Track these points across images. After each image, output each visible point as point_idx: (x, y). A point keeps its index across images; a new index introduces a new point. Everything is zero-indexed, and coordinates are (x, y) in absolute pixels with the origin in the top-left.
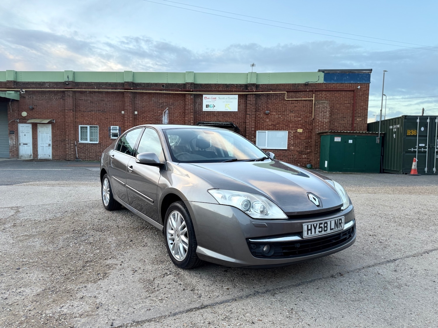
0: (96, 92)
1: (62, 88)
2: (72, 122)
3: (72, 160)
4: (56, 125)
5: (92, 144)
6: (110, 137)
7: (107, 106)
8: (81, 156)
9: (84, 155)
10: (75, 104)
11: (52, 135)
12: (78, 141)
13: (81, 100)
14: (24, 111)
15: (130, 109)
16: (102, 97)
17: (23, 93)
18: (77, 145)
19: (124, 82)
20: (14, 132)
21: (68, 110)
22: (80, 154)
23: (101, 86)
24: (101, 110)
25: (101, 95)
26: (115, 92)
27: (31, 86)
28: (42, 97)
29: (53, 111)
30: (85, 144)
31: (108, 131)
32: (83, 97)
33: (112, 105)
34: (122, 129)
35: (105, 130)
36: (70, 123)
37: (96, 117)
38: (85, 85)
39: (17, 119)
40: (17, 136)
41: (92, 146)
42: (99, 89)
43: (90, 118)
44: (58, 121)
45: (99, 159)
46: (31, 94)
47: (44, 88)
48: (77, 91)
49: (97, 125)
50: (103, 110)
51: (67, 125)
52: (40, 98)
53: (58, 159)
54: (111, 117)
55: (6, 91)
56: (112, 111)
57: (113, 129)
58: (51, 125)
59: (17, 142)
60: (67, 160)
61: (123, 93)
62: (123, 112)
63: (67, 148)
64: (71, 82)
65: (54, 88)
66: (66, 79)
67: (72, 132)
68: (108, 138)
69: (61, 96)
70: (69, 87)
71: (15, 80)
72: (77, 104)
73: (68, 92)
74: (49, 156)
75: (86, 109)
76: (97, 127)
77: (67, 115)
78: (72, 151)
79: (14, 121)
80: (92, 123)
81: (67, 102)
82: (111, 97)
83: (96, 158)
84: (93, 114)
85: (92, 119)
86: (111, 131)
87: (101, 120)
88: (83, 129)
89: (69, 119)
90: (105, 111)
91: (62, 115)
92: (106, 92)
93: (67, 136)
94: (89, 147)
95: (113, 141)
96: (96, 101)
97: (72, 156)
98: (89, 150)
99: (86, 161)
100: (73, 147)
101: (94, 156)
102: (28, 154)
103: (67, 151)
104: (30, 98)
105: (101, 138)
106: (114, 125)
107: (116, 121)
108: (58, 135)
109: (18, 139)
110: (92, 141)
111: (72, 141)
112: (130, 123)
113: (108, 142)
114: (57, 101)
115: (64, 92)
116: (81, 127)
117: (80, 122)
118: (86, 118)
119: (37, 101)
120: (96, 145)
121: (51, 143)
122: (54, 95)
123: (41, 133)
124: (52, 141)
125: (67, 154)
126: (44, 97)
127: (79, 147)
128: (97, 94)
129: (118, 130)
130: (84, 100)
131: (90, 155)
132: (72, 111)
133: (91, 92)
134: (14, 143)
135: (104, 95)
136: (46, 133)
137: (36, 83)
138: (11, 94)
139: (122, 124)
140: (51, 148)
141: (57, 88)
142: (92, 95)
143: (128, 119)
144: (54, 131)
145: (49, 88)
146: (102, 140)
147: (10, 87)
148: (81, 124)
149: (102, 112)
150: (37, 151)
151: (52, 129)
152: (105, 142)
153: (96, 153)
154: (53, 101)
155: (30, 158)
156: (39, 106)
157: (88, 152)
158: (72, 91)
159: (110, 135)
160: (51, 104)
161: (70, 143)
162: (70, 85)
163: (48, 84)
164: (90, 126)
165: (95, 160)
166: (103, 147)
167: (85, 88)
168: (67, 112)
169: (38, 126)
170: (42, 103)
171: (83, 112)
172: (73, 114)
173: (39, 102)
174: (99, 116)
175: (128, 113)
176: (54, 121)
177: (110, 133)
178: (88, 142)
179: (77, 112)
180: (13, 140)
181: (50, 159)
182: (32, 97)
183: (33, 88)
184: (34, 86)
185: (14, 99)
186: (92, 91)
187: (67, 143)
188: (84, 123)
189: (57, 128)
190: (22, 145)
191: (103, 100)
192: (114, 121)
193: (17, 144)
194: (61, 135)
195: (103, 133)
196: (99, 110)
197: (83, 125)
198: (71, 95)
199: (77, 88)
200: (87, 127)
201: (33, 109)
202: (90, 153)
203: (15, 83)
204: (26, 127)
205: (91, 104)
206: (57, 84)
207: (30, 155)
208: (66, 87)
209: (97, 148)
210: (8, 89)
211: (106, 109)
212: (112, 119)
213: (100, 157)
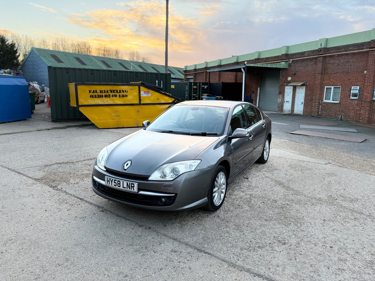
0: (344, 55)
1: (316, 55)
2: (319, 83)
3: (315, 116)
4: (309, 87)
5: (333, 104)
6: (350, 97)
7: (351, 67)
8: (323, 114)
9: (326, 113)
10: (325, 67)
11: (305, 95)
12: (323, 100)
13: (330, 63)
14: (290, 77)
15: (373, 68)
16: (347, 59)
17: (290, 62)
18: (322, 104)
19: (370, 41)
20: (282, 93)
21: (318, 73)
22: (323, 111)
23: (349, 48)
24: (346, 71)
25: (347, 57)
26: (361, 53)
27: (296, 56)
28: (302, 64)
29: (308, 75)
30: (328, 103)
31: (349, 92)
32: (331, 61)
33: (356, 66)
34: (362, 89)
35: (346, 90)
36: (318, 85)
37: (340, 78)
38: (334, 50)
39: (285, 83)
40: (283, 96)
41: (333, 105)
42: (346, 51)
43: (335, 79)
44: (310, 83)
45: (337, 117)
46: (295, 63)
47: (304, 57)
48: (327, 55)
49: (340, 86)
50: (347, 71)
51: (315, 87)
52: (301, 65)
53: (307, 115)
54: (354, 78)
55: (280, 62)
56: (355, 71)
57: (354, 89)
58: (305, 86)
59: (282, 100)
60: (312, 116)
61: (367, 52)
62: (365, 72)
63: (313, 106)
64: (323, 49)
65: (311, 56)
66: (319, 47)
67: (318, 92)
68: (348, 98)
69: (315, 62)
70: (320, 53)
71: (287, 53)
72: (326, 68)
73: (320, 58)
74: (301, 112)
75: (332, 71)
76: (340, 88)
77: (316, 78)
78: (317, 109)
79: (282, 85)
80: (336, 84)
81: (318, 66)
82: (356, 58)
83: (335, 116)
84: (338, 76)
85: (336, 81)
86: (352, 92)
87: (344, 81)
88: (329, 90)
89: (318, 82)
90: (349, 72)
91: (314, 78)
92: (352, 54)
93: (314, 96)
94: (330, 106)
95: (352, 101)
96: (342, 63)
97: (315, 113)
98: (330, 109)
99: (327, 118)
100: (317, 105)
101: (333, 114)
102: (288, 110)
103: (313, 108)
104: (295, 66)
105: (341, 98)
106: (355, 86)
107: (357, 82)
108: (309, 95)
109: (284, 98)
110: (334, 100)
111: (317, 100)
112: (370, 83)
113: (348, 102)
114: (312, 66)
115: (316, 58)
116: (327, 88)
117: (326, 83)
118: (332, 80)
119: (298, 68)
120: (337, 104)
121: (303, 101)
122: (310, 62)
123: (298, 93)
124: (304, 100)
125: (313, 111)
126: (303, 64)
127: (323, 106)
128: (344, 57)
129: (358, 90)
130: (332, 64)
131: (330, 113)
132: (320, 74)
133: (339, 56)
134: (281, 101)
135: (350, 57)
136: (301, 93)
137: (299, 54)
138: (282, 65)
139: (363, 84)
140: (303, 105)
141: (313, 56)
142: (339, 58)
143: (369, 79)
144: (307, 92)
145: (307, 56)
146: (342, 100)
147: (283, 59)
148: (326, 85)
149: (346, 73)
150: (294, 107)
151: (305, 90)
152: (344, 101)
153: (335, 112)
154: (309, 66)
155: (289, 113)
156: (299, 72)
157: (329, 111)
158: (322, 56)
159: (350, 95)
160: (307, 70)
161: (316, 102)
162: (322, 52)
163: (307, 53)
164: (334, 87)
165: (334, 118)
166: (342, 106)
167: (334, 53)
168: (317, 76)
169: (297, 88)
170: (301, 69)
171: (330, 74)
172: (321, 77)
173: (300, 69)
174: (343, 77)
175: (370, 72)
176: (308, 84)
177: (350, 93)
178: (331, 101)
179: (325, 75)
180: (280, 98)
181: (301, 114)
182: (295, 65)
183: (297, 58)
184: (298, 56)
185: (283, 68)
186: (340, 54)
187: (314, 102)
188: (330, 85)
189: (309, 89)
190: (285, 102)
191: (348, 62)
192: (356, 82)
193: (282, 101)
194: (311, 95)
195: (344, 94)
196: (344, 72)
197: (329, 86)
198: (322, 60)
199: (328, 53)
200: (331, 88)
201: (295, 74)
202: (331, 112)
203: (286, 55)
204: (290, 88)
205: (337, 66)
206: (313, 52)
207: (289, 110)
208: (319, 54)
209: (337, 107)
210: (281, 61)
211: (350, 71)
212: (354, 79)
213: (338, 116)
